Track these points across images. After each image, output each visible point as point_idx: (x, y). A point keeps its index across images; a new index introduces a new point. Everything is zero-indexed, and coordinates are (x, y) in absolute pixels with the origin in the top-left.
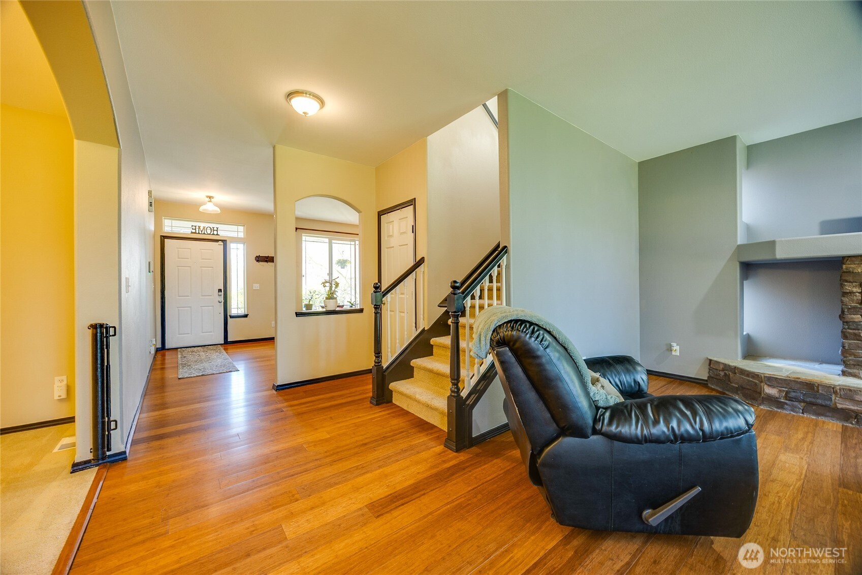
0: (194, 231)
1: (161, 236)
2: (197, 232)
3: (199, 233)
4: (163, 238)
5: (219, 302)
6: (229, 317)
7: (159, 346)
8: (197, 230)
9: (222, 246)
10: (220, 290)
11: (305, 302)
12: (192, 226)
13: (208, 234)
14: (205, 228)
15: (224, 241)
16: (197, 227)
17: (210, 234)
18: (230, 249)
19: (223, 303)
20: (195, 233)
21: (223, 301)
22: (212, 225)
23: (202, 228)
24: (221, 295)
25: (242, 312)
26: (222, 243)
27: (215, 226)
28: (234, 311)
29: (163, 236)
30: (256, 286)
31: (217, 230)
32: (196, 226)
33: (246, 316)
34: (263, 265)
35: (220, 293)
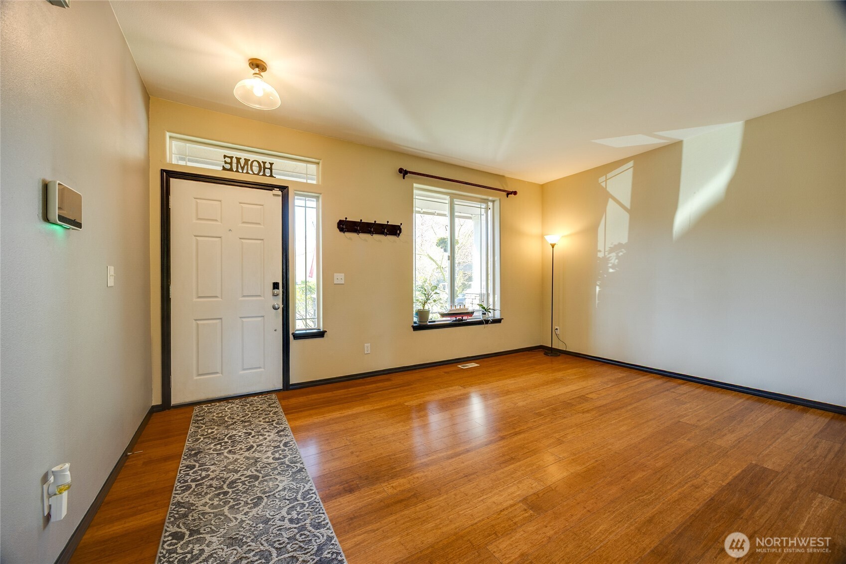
0: (228, 166)
1: (162, 170)
2: (235, 170)
3: (237, 171)
4: (168, 175)
5: (275, 308)
6: (291, 337)
7: (157, 400)
8: (234, 165)
9: (280, 198)
10: (276, 286)
11: (417, 307)
12: (225, 156)
13: (254, 174)
14: (250, 162)
15: (284, 189)
16: (234, 160)
17: (258, 174)
18: (294, 206)
19: (280, 310)
20: (231, 170)
21: (281, 306)
22: (261, 159)
23: (242, 162)
24: (277, 295)
25: (312, 326)
26: (280, 193)
27: (268, 160)
28: (299, 325)
29: (168, 172)
30: (339, 278)
31: (271, 169)
32: (231, 158)
33: (321, 334)
34: (350, 239)
35: (276, 291)
